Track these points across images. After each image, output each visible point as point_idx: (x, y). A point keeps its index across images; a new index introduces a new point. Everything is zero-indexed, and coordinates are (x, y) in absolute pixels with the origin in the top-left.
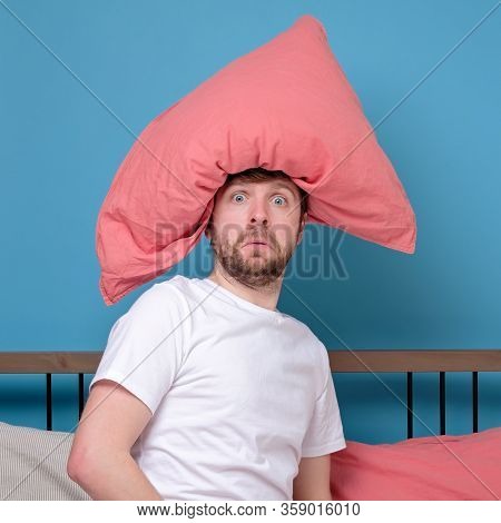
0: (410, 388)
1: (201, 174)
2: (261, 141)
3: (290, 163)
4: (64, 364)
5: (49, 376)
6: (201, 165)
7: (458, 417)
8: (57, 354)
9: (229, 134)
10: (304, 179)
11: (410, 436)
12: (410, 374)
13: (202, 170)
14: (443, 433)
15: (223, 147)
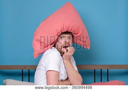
0: (95, 73)
2: (69, 27)
4: (25, 68)
6: (58, 30)
7: (104, 78)
8: (24, 66)
10: (75, 34)
11: (95, 82)
12: (95, 70)
13: (58, 31)
14: (101, 82)
15: (63, 27)
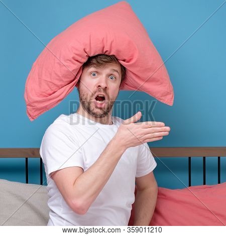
0: (189, 165)
1: (77, 54)
2: (105, 41)
3: (118, 51)
4: (33, 153)
5: (27, 159)
6: (77, 50)
8: (30, 149)
9: (90, 36)
10: (124, 61)
14: (204, 184)
15: (88, 42)
